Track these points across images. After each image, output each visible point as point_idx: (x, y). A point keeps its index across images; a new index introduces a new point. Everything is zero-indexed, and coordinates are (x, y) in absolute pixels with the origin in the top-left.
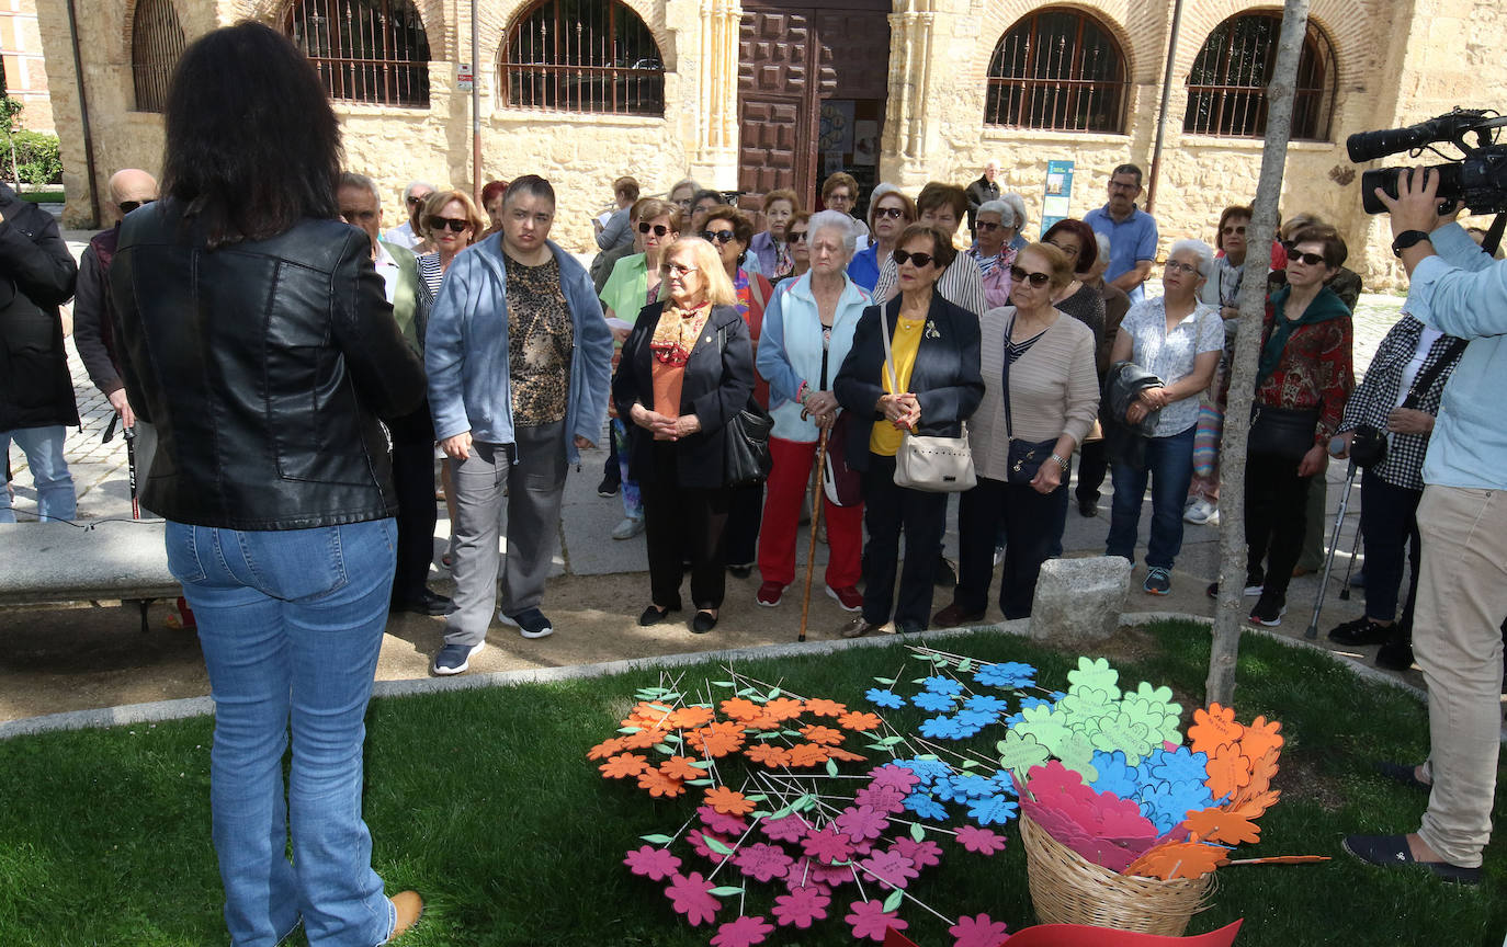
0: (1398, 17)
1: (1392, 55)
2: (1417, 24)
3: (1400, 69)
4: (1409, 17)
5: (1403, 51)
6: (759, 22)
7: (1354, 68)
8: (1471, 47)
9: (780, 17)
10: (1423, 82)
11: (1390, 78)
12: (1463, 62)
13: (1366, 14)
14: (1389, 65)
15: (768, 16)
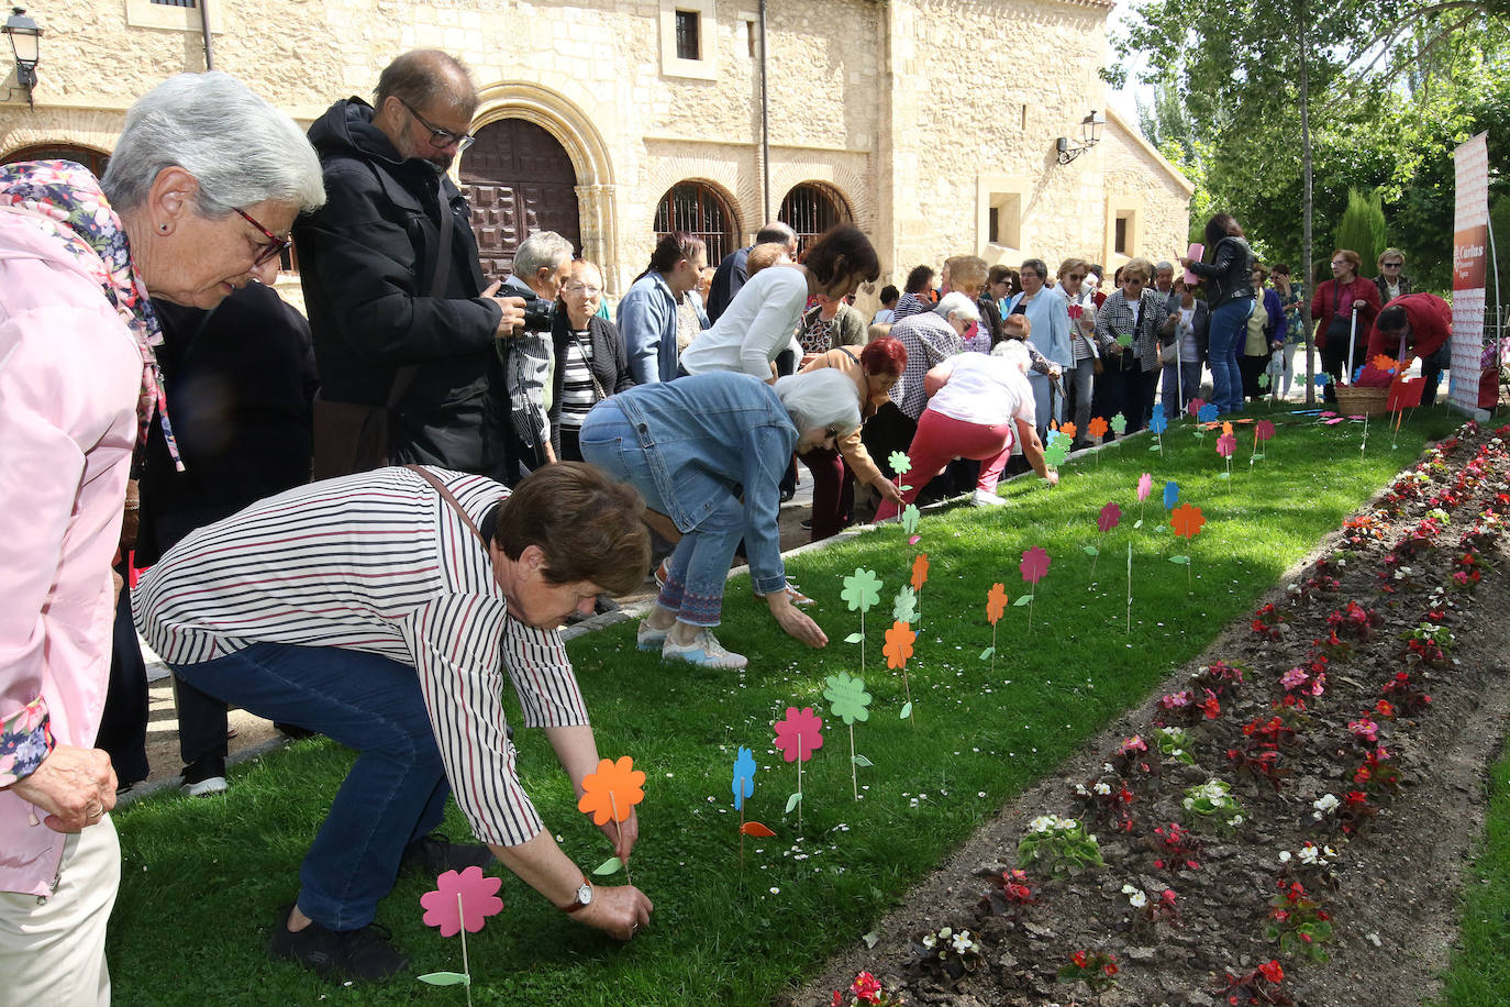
0: (882, 186)
1: (882, 210)
2: (895, 190)
3: (891, 219)
4: (890, 187)
5: (890, 208)
6: (474, 193)
7: (863, 219)
8: (922, 205)
9: (491, 188)
10: (904, 227)
11: (885, 224)
12: (921, 215)
13: (863, 186)
14: (882, 217)
15: (482, 188)
